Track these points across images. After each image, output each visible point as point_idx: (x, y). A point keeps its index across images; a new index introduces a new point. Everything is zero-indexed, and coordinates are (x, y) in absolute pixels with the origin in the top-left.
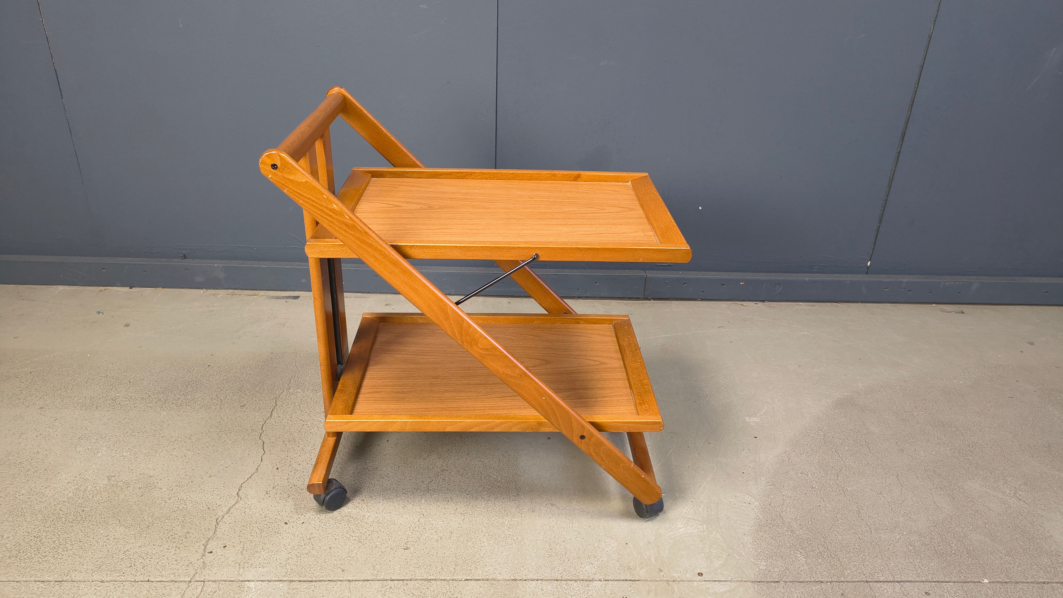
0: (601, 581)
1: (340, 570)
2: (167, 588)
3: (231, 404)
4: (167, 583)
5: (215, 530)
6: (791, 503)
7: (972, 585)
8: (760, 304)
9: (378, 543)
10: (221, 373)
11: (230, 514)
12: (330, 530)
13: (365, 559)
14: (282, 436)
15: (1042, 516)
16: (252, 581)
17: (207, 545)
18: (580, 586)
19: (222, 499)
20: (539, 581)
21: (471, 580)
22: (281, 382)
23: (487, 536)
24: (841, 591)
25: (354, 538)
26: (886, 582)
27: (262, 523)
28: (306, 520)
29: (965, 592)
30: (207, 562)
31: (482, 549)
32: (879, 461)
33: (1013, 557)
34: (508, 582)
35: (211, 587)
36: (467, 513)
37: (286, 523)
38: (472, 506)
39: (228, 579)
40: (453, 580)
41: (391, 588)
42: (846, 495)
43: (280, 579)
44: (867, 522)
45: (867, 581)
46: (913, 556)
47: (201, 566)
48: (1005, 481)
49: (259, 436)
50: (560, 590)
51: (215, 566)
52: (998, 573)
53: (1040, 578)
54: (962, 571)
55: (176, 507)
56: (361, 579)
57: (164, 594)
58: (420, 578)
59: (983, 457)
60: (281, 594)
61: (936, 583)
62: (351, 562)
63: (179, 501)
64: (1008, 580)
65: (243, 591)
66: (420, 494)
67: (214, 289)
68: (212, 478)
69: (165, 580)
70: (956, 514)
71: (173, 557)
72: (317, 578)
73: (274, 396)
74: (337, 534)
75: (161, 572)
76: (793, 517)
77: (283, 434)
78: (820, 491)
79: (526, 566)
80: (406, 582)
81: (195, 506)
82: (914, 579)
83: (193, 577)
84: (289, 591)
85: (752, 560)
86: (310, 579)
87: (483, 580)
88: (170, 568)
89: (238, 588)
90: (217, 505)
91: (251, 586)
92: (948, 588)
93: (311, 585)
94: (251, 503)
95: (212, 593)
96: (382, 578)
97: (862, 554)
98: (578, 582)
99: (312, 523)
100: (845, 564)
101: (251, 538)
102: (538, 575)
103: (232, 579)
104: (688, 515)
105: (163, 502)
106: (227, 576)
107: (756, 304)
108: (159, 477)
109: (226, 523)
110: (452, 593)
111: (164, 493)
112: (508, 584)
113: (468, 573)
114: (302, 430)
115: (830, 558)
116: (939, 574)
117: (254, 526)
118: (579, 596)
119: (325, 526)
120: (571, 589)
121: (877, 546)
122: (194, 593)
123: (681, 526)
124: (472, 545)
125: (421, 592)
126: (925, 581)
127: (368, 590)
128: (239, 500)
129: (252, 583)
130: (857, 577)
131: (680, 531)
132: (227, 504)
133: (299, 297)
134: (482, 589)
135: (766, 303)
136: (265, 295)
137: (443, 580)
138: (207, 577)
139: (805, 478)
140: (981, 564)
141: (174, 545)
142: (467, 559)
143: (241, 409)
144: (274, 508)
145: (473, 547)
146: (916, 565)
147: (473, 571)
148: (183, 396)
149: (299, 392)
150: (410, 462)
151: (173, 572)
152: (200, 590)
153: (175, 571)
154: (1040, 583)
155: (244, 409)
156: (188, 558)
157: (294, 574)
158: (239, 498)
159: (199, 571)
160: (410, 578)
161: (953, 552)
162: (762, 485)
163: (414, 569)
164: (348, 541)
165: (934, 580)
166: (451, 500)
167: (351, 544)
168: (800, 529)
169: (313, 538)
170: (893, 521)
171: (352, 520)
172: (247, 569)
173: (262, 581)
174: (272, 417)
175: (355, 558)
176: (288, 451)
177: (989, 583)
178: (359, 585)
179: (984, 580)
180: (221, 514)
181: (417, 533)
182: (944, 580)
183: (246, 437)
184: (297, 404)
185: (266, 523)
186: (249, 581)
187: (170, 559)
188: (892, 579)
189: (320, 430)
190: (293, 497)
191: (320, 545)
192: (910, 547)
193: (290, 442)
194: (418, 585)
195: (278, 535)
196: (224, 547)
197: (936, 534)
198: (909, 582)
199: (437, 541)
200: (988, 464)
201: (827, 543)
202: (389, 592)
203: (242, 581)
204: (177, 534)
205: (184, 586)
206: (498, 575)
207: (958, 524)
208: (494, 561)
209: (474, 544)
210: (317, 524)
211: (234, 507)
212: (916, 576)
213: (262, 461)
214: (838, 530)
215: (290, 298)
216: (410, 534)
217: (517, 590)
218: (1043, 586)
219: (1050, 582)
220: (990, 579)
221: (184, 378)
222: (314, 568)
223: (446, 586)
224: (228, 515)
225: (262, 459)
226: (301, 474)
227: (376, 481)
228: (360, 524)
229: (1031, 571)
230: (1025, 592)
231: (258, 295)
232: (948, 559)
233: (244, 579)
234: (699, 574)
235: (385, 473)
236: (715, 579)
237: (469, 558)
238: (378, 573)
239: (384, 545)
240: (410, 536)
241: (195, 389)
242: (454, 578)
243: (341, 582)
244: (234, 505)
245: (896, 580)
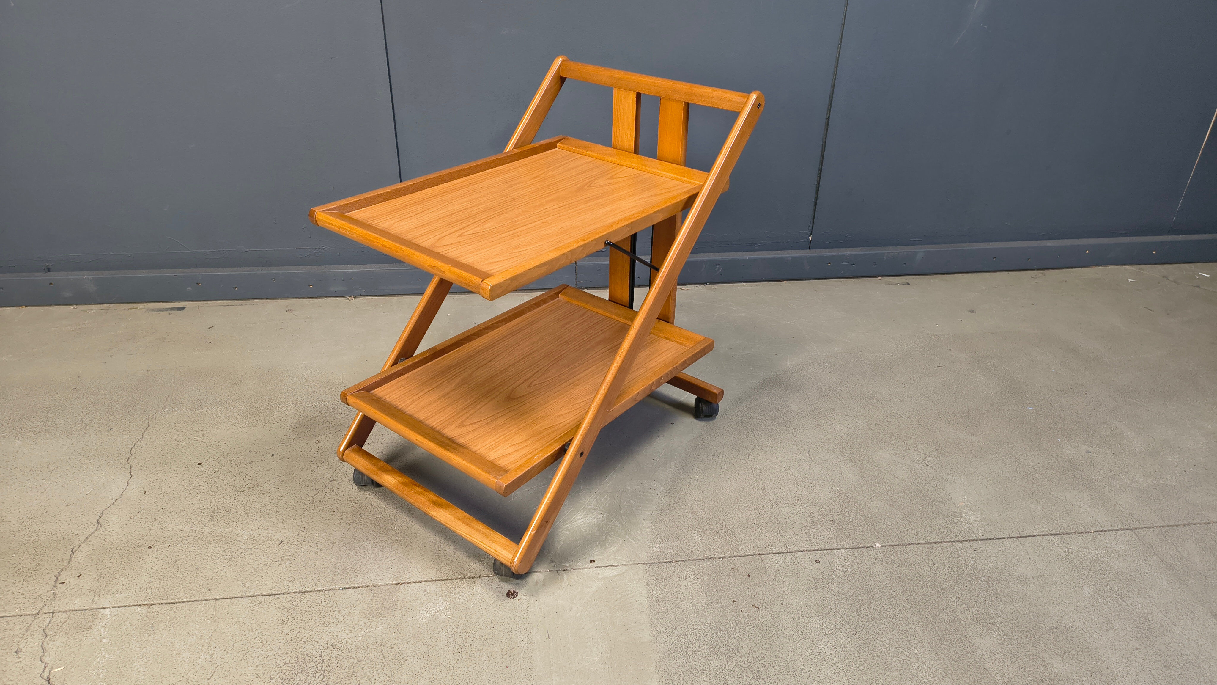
0: (489, 576)
1: (206, 590)
2: (10, 623)
3: (97, 428)
4: (10, 618)
5: (70, 559)
6: (697, 486)
7: (863, 550)
8: (700, 287)
9: (250, 560)
10: (88, 396)
11: (88, 543)
12: (199, 551)
13: (235, 577)
14: (152, 458)
15: (947, 480)
16: (108, 608)
17: (59, 576)
18: (466, 584)
19: (80, 528)
20: (423, 583)
21: (350, 588)
22: (155, 401)
23: (372, 543)
24: (732, 566)
25: (225, 557)
26: (778, 553)
27: (124, 549)
28: (173, 543)
29: (855, 557)
30: (58, 593)
31: (365, 557)
32: (793, 437)
33: (909, 521)
34: (389, 587)
35: (60, 618)
36: (353, 523)
37: (150, 547)
38: (360, 515)
39: (81, 608)
40: (330, 590)
41: (260, 603)
42: (754, 472)
43: (139, 603)
44: (770, 497)
45: (759, 554)
46: (810, 527)
47: (51, 598)
48: (916, 449)
49: (127, 460)
50: (444, 589)
51: (67, 596)
52: (892, 537)
53: (932, 539)
54: (856, 537)
55: (26, 540)
56: (229, 597)
57: (5, 629)
58: (294, 591)
59: (899, 426)
60: (140, 618)
61: (828, 551)
62: (219, 581)
63: (31, 533)
64: (901, 543)
65: (97, 618)
66: (303, 507)
67: (86, 304)
68: (70, 506)
69: (9, 615)
70: (860, 484)
71: (20, 591)
72: (180, 600)
73: (147, 417)
74: (206, 554)
75: (4, 608)
76: (697, 499)
77: (154, 456)
78: (728, 471)
79: (410, 569)
80: (277, 596)
81: (49, 537)
82: (807, 549)
83: (41, 609)
84: (148, 614)
85: (648, 543)
86: (172, 601)
87: (362, 587)
88: (15, 602)
89: (91, 617)
90: (73, 535)
91: (106, 613)
92: (838, 554)
93: (172, 607)
94: (112, 529)
95: (62, 623)
96: (251, 594)
97: (759, 529)
98: (464, 580)
99: (179, 545)
100: (741, 539)
101: (110, 565)
102: (423, 577)
103: (85, 608)
104: (590, 505)
105: (12, 537)
106: (80, 605)
107: (697, 287)
108: (8, 510)
109: (82, 552)
110: (326, 603)
111: (14, 526)
112: (388, 589)
113: (347, 581)
114: (176, 450)
115: (726, 535)
116: (832, 542)
117: (115, 552)
118: (463, 593)
119: (193, 548)
120: (456, 587)
121: (776, 520)
122: (42, 625)
123: (581, 518)
124: (355, 554)
125: (293, 605)
126: (818, 550)
127: (235, 607)
128: (99, 527)
129: (108, 610)
130: (750, 551)
131: (579, 521)
132: (85, 533)
133: (185, 308)
134: (360, 596)
135: (708, 286)
136: (144, 308)
137: (319, 591)
138: (56, 608)
139: (715, 459)
140: (876, 530)
141: (22, 579)
142: (348, 568)
143: (107, 433)
144: (138, 533)
145: (356, 555)
146: (811, 535)
147: (353, 579)
148: (43, 423)
149: (176, 411)
150: (296, 476)
151: (18, 606)
152: (48, 622)
153: (21, 605)
154: (932, 543)
155: (112, 432)
156: (36, 591)
157: (156, 597)
158: (100, 525)
159: (48, 603)
160: (282, 592)
161: (851, 520)
162: (671, 469)
163: (287, 582)
164: (217, 561)
165: (827, 548)
166: (337, 511)
167: (220, 563)
168: (702, 509)
169: (179, 560)
170: (796, 495)
171: (224, 539)
172: (103, 596)
173: (119, 607)
174: (144, 439)
175: (223, 577)
176: (158, 474)
177: (881, 547)
178: (225, 603)
179: (876, 545)
180: (77, 543)
181: (295, 546)
182: (836, 548)
183: (112, 461)
184: (172, 424)
185: (128, 548)
186: (104, 608)
187: (15, 593)
188: (784, 550)
189: (196, 449)
190: (160, 520)
191: (186, 566)
192: (809, 518)
193: (161, 464)
194: (290, 598)
195: (140, 560)
196: (79, 576)
197: (837, 504)
198: (801, 551)
199: (316, 553)
200: (903, 434)
201: (727, 521)
202: (257, 608)
203: (97, 609)
204: (25, 567)
205: (30, 619)
206: (380, 581)
207: (861, 493)
208: (377, 567)
209: (356, 552)
210: (184, 546)
211: (93, 535)
212: (809, 546)
213: (128, 485)
214: (740, 507)
215: (174, 310)
216: (287, 548)
217: (398, 594)
218: (933, 546)
219: (942, 542)
220: (883, 543)
221: (45, 404)
222: (178, 590)
223: (321, 597)
224: (85, 543)
225: (128, 483)
226: (171, 496)
227: (255, 498)
228: (232, 543)
229: (924, 533)
230: (914, 553)
231: (137, 308)
232: (844, 528)
233: (99, 607)
234: (591, 562)
235: (266, 489)
236: (606, 565)
237: (350, 566)
238: (247, 590)
239: (257, 562)
240: (287, 551)
241: (57, 414)
242: (330, 588)
243: (206, 602)
244: (93, 533)
245: (788, 551)
